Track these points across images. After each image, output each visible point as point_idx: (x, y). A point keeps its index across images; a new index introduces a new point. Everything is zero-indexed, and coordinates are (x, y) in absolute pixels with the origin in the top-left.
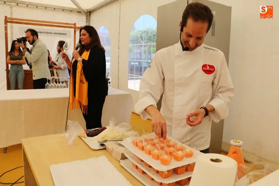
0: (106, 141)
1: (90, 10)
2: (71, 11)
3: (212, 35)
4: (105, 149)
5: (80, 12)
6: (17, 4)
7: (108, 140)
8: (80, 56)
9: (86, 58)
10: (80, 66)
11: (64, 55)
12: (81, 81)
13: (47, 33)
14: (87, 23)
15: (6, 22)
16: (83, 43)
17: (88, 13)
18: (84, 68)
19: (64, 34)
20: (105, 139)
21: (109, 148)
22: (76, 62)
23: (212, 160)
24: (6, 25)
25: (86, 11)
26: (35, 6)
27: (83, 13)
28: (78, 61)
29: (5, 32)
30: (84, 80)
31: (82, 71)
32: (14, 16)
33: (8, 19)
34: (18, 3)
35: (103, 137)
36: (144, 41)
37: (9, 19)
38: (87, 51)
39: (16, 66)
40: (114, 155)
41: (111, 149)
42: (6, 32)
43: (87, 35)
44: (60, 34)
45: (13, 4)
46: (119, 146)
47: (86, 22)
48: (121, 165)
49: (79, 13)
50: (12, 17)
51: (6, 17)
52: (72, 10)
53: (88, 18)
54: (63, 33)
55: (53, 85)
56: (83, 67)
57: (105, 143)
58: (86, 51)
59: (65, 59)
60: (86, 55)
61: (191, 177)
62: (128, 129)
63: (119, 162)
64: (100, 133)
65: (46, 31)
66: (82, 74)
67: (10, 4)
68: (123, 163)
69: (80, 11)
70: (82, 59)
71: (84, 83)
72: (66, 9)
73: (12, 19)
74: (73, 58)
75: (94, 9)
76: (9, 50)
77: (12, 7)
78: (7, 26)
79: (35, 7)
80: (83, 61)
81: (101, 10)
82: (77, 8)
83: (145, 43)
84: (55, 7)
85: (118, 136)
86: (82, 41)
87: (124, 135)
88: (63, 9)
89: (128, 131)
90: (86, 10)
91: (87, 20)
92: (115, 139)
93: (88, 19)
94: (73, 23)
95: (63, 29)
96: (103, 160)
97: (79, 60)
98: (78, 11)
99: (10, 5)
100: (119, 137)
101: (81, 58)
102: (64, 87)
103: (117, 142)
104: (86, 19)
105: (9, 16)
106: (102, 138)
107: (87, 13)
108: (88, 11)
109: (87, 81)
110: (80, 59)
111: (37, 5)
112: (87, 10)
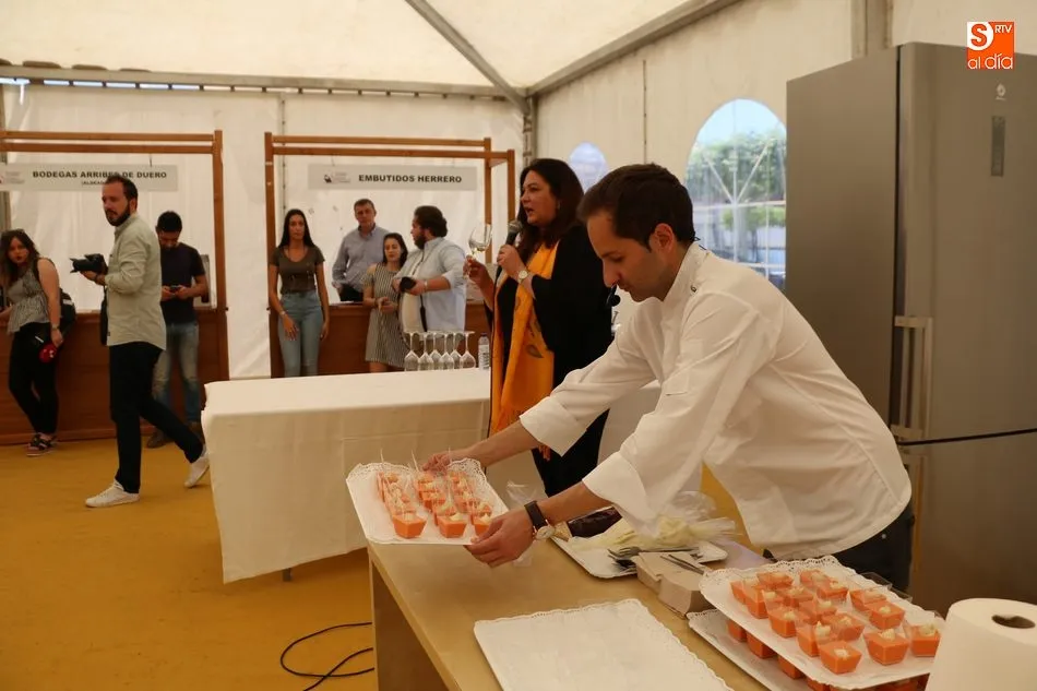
0: (636, 551)
1: (537, 89)
2: (472, 97)
3: (994, 173)
4: (635, 576)
5: (501, 99)
6: (300, 91)
7: (642, 549)
8: (522, 264)
9: (547, 273)
10: (524, 299)
11: (476, 269)
12: (528, 349)
13: (398, 179)
14: (529, 134)
15: (271, 152)
16: (530, 219)
17: (531, 101)
18: (539, 305)
19: (452, 179)
20: (631, 544)
21: (650, 574)
22: (511, 284)
23: (998, 620)
24: (270, 163)
25: (523, 94)
26: (354, 89)
27: (513, 101)
28: (519, 281)
29: (267, 185)
30: (542, 346)
31: (534, 317)
32: (291, 131)
33: (275, 142)
34: (301, 85)
35: (625, 537)
36: (738, 194)
37: (278, 140)
38: (549, 246)
39: (298, 294)
40: (665, 596)
41: (657, 579)
42: (269, 184)
43: (546, 188)
44: (440, 179)
45: (288, 90)
46: (681, 569)
47: (525, 131)
48: (692, 629)
49: (499, 105)
50: (283, 131)
51: (268, 136)
52: (473, 92)
53: (530, 117)
54: (449, 174)
55: (430, 359)
56: (535, 303)
57: (634, 559)
58: (543, 246)
59: (479, 279)
60: (544, 261)
61: (928, 675)
62: (703, 511)
63: (685, 617)
64: (614, 526)
65: (395, 173)
66: (532, 325)
67: (279, 93)
68: (696, 622)
69: (501, 93)
70: (532, 275)
71: (541, 357)
72: (454, 91)
73: (285, 140)
74: (499, 270)
75: (550, 86)
76: (278, 243)
77: (283, 102)
78: (272, 167)
79: (353, 95)
80: (537, 280)
81: (576, 87)
82: (490, 84)
83: (740, 202)
84: (417, 90)
85: (673, 536)
86: (530, 210)
87: (692, 534)
88: (445, 91)
89: (703, 519)
90: (520, 89)
91: (528, 126)
92: (663, 544)
93: (530, 122)
94: (482, 139)
95: (448, 162)
96: (631, 611)
97: (523, 280)
98: (496, 94)
99: (278, 95)
100: (675, 541)
101: (528, 271)
102: (468, 364)
103: (673, 554)
104: (521, 121)
105: (275, 133)
106: (620, 543)
107: (526, 98)
108: (532, 93)
109: (550, 348)
110: (523, 275)
111: (361, 87)
112: (528, 90)
